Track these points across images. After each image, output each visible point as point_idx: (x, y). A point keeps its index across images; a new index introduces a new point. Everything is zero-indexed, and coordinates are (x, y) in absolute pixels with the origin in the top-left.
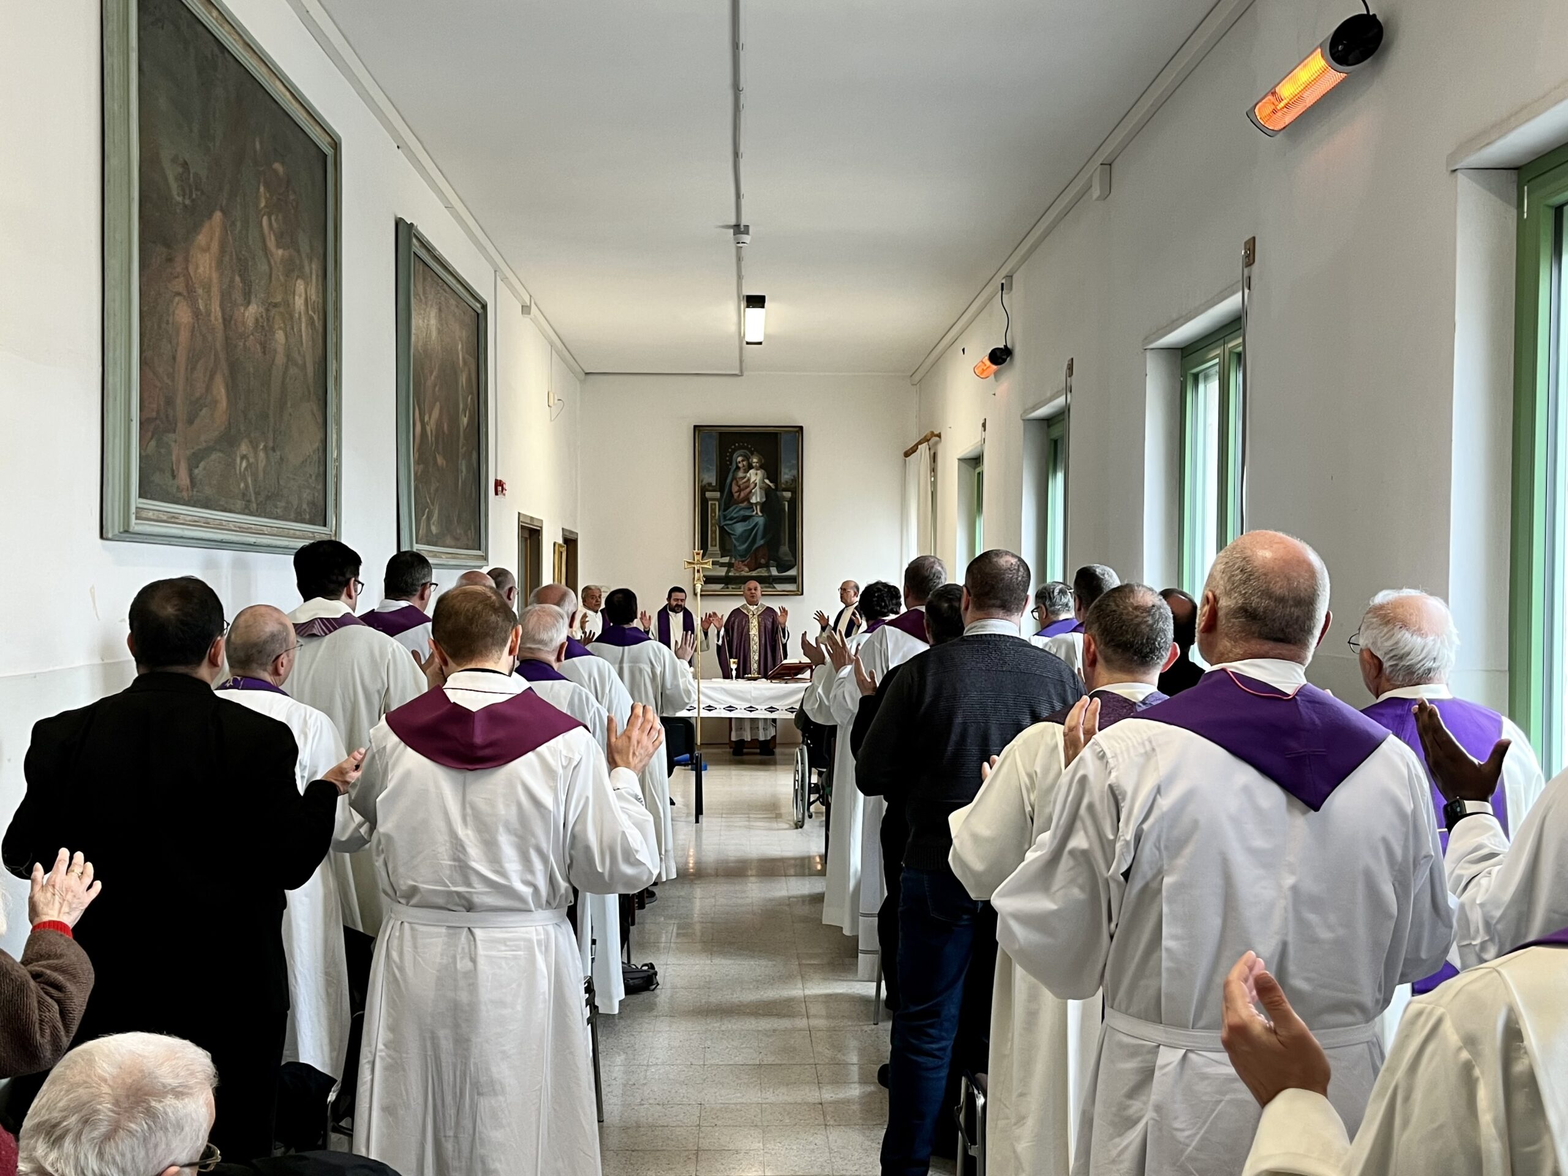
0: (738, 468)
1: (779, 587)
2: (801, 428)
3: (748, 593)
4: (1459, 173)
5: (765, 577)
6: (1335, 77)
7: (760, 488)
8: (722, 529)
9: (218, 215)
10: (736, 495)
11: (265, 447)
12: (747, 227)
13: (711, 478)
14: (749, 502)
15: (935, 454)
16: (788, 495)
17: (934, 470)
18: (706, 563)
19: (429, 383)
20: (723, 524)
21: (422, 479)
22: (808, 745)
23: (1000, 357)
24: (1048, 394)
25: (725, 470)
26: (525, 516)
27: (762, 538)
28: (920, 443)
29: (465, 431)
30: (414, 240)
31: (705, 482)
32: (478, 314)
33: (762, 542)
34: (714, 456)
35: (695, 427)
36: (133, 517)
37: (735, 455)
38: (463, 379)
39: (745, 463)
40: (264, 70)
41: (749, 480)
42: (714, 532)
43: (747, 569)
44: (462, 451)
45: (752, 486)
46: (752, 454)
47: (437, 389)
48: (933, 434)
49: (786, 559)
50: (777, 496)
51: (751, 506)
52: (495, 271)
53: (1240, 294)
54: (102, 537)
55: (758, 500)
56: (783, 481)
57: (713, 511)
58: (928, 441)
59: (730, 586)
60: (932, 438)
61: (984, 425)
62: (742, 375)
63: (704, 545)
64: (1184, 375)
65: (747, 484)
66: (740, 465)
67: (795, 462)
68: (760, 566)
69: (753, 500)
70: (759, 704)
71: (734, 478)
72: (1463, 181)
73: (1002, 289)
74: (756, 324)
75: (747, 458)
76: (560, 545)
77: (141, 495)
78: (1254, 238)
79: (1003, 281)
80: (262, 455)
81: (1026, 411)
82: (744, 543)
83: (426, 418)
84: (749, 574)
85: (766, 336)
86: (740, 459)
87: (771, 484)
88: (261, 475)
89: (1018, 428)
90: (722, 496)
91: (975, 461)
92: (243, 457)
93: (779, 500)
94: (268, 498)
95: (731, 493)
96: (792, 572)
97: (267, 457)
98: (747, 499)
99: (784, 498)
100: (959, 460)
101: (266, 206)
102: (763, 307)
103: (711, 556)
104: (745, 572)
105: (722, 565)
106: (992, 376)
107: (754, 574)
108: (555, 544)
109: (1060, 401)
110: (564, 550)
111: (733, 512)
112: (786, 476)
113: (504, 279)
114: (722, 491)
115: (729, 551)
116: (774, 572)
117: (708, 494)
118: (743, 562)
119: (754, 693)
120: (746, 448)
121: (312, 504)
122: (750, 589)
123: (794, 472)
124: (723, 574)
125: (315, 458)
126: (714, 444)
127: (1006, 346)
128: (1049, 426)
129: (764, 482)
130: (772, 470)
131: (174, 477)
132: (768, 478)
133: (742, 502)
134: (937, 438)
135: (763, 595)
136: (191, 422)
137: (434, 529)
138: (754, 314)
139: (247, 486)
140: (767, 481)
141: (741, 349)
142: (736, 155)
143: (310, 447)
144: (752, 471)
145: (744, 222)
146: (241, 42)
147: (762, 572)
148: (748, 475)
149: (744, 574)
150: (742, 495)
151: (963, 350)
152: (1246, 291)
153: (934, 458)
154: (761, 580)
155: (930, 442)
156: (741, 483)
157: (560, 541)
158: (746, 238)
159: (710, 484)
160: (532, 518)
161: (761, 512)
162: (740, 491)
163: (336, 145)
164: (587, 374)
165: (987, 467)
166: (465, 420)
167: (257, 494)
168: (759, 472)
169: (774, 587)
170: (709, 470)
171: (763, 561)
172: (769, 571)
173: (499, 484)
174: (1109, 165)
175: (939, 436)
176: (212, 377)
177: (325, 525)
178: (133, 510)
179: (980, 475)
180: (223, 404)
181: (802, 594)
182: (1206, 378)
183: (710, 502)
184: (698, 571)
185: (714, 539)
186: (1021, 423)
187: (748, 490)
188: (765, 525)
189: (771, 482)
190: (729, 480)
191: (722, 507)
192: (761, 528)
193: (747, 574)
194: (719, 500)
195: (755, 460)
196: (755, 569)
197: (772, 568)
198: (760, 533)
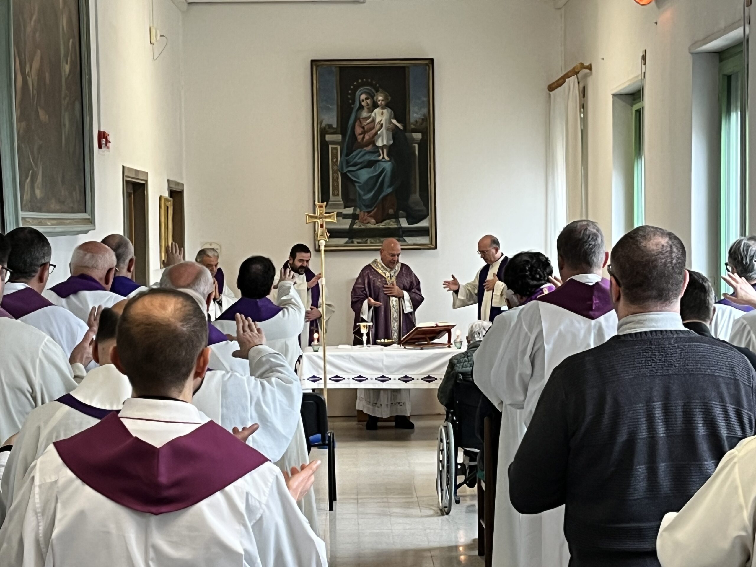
0: (361, 107)
1: (410, 240)
2: (432, 60)
5: (394, 229)
7: (388, 130)
8: (344, 176)
10: (360, 137)
13: (331, 119)
14: (375, 145)
15: (584, 87)
16: (418, 136)
17: (583, 106)
18: (330, 217)
19: (29, 29)
20: (345, 170)
22: (453, 423)
24: (724, 26)
25: (347, 110)
26: (130, 169)
27: (389, 186)
28: (567, 76)
29: (66, 79)
31: (323, 125)
33: (390, 190)
34: (335, 95)
35: (312, 61)
37: (358, 93)
38: (64, 21)
39: (369, 101)
41: (374, 120)
42: (335, 180)
43: (373, 221)
44: (64, 103)
45: (377, 127)
46: (377, 91)
47: (37, 35)
48: (583, 66)
49: (417, 208)
50: (405, 138)
51: (376, 150)
55: (385, 143)
56: (412, 120)
57: (335, 156)
58: (577, 73)
59: (356, 241)
60: (582, 71)
61: (644, 58)
63: (325, 197)
65: (371, 125)
66: (363, 104)
67: (425, 99)
68: (389, 217)
69: (379, 143)
70: (392, 373)
71: (357, 119)
75: (371, 96)
76: (166, 200)
81: (695, 44)
82: (370, 191)
83: (27, 70)
84: (376, 226)
86: (363, 97)
87: (399, 125)
89: (687, 61)
90: (344, 137)
91: (633, 97)
93: (408, 143)
95: (354, 136)
98: (372, 142)
99: (413, 140)
100: (614, 95)
103: (334, 206)
104: (372, 224)
105: (346, 217)
106: (654, 3)
107: (381, 226)
108: (160, 198)
109: (737, 33)
110: (170, 205)
111: (358, 156)
112: (415, 115)
114: (343, 133)
115: (354, 201)
116: (404, 223)
117: (328, 137)
118: (369, 212)
119: (387, 361)
120: (370, 84)
123: (425, 111)
124: (347, 227)
126: (334, 80)
128: (721, 60)
129: (391, 123)
130: (399, 109)
132: (395, 118)
133: (367, 145)
134: (588, 71)
137: (38, 192)
140: (394, 121)
144: (377, 110)
147: (391, 224)
148: (373, 115)
149: (370, 226)
150: (367, 137)
153: (584, 93)
154: (390, 233)
155: (579, 75)
156: (365, 124)
157: (166, 195)
159: (330, 126)
160: (137, 171)
161: (388, 156)
162: (364, 133)
164: (190, 4)
166: (67, 68)
168: (385, 111)
169: (405, 241)
170: (328, 109)
171: (391, 211)
172: (398, 222)
173: (103, 136)
175: (589, 68)
179: (639, 113)
181: (436, 248)
183: (330, 147)
184: (322, 226)
185: (335, 188)
186: (689, 59)
187: (373, 131)
188: (393, 171)
189: (399, 122)
190: (351, 121)
191: (345, 151)
192: (389, 174)
193: (373, 226)
194: (341, 144)
195: (380, 98)
196: (382, 222)
197: (401, 220)
198: (387, 180)
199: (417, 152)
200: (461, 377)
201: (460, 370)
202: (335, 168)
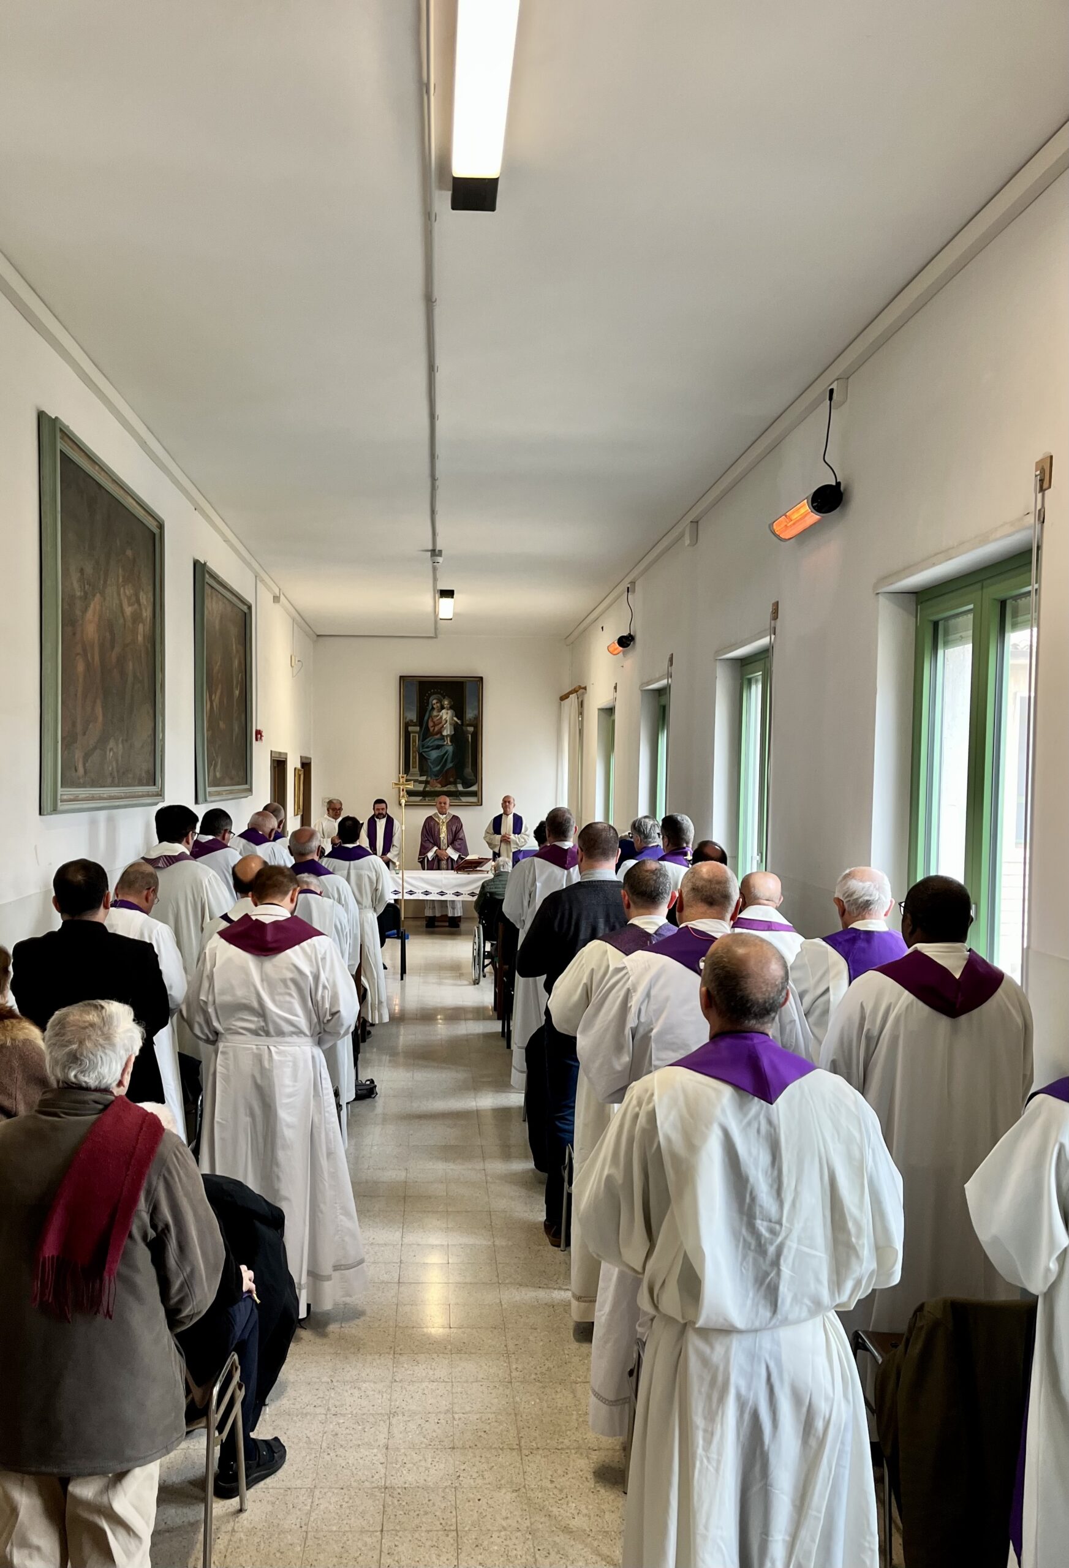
0: (433, 708)
1: (464, 799)
2: (482, 678)
3: (438, 805)
4: (880, 595)
5: (453, 791)
6: (815, 517)
7: (450, 724)
8: (421, 755)
9: (98, 595)
10: (431, 729)
11: (122, 740)
12: (440, 551)
13: (413, 716)
14: (442, 735)
15: (582, 702)
16: (471, 729)
17: (581, 713)
18: (408, 784)
19: (215, 671)
20: (421, 751)
21: (211, 741)
22: (483, 925)
23: (625, 642)
24: (657, 676)
25: (423, 710)
26: (275, 752)
27: (451, 762)
28: (571, 692)
29: (237, 700)
30: (207, 576)
31: (407, 720)
32: (245, 613)
33: (451, 765)
34: (415, 699)
35: (401, 677)
36: (59, 801)
37: (431, 699)
38: (236, 663)
39: (438, 705)
40: (122, 492)
41: (441, 718)
42: (414, 758)
43: (439, 785)
44: (235, 715)
45: (444, 722)
46: (444, 698)
47: (219, 675)
48: (580, 687)
49: (470, 778)
50: (463, 730)
51: (443, 738)
52: (256, 577)
53: (768, 638)
54: (40, 814)
55: (449, 733)
56: (467, 718)
57: (414, 741)
58: (577, 691)
59: (427, 799)
60: (580, 690)
61: (615, 688)
62: (436, 637)
63: (407, 770)
64: (742, 678)
65: (439, 721)
66: (435, 706)
67: (476, 704)
68: (450, 783)
69: (445, 733)
70: (448, 889)
71: (430, 716)
72: (883, 601)
73: (628, 592)
74: (446, 607)
75: (440, 701)
76: (299, 770)
77: (62, 787)
78: (778, 602)
79: (629, 586)
80: (120, 746)
81: (643, 684)
82: (437, 766)
83: (213, 697)
84: (441, 789)
85: (455, 614)
86: (435, 701)
87: (459, 722)
88: (120, 758)
89: (637, 697)
90: (421, 728)
91: (609, 711)
92: (111, 749)
93: (464, 734)
94: (124, 773)
95: (427, 728)
96: (474, 788)
97: (123, 746)
98: (440, 732)
101: (123, 581)
102: (453, 597)
103: (413, 775)
104: (438, 788)
105: (421, 782)
106: (621, 653)
107: (445, 789)
108: (295, 769)
109: (664, 682)
110: (302, 773)
111: (430, 742)
112: (470, 715)
113: (262, 581)
114: (421, 726)
115: (427, 771)
116: (460, 788)
117: (410, 729)
118: (436, 780)
119: (445, 882)
120: (439, 693)
121: (148, 772)
122: (440, 803)
123: (476, 712)
124: (422, 789)
125: (149, 740)
126: (415, 689)
127: (630, 634)
128: (660, 696)
129: (453, 720)
130: (459, 710)
131: (76, 770)
132: (456, 716)
133: (437, 734)
134: (583, 690)
135: (451, 805)
136: (84, 734)
137: (218, 775)
138: (445, 602)
139: (113, 769)
140: (455, 719)
141: (436, 622)
142: (433, 512)
143: (145, 734)
144: (444, 711)
145: (438, 548)
146: (110, 480)
147: (451, 788)
148: (441, 714)
150: (437, 729)
151: (602, 628)
152: (773, 637)
153: (582, 704)
154: (449, 794)
155: (579, 693)
156: (435, 720)
157: (299, 766)
158: (440, 559)
159: (412, 721)
160: (280, 753)
161: (451, 742)
162: (435, 726)
163: (161, 526)
164: (318, 636)
165: (618, 715)
166: (237, 693)
167: (118, 772)
168: (449, 711)
169: (460, 800)
170: (410, 709)
171: (452, 780)
172: (456, 787)
173: (259, 733)
174: (695, 522)
175: (585, 688)
176: (95, 702)
177: (155, 785)
178: (59, 797)
179: (614, 721)
180: (100, 718)
181: (481, 805)
182: (757, 681)
183: (411, 735)
184: (403, 790)
185: (414, 763)
186: (640, 692)
187: (441, 725)
188: (453, 752)
189: (458, 719)
190: (426, 718)
191: (421, 738)
192: (451, 755)
193: (439, 789)
194: (419, 733)
195: (446, 703)
196: (446, 786)
197: (458, 785)
198: (449, 760)
199: (470, 740)
200: (488, 895)
201: (488, 890)
202: (415, 749)
